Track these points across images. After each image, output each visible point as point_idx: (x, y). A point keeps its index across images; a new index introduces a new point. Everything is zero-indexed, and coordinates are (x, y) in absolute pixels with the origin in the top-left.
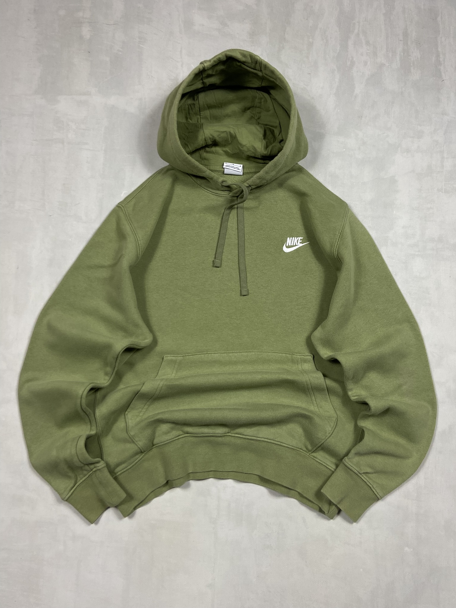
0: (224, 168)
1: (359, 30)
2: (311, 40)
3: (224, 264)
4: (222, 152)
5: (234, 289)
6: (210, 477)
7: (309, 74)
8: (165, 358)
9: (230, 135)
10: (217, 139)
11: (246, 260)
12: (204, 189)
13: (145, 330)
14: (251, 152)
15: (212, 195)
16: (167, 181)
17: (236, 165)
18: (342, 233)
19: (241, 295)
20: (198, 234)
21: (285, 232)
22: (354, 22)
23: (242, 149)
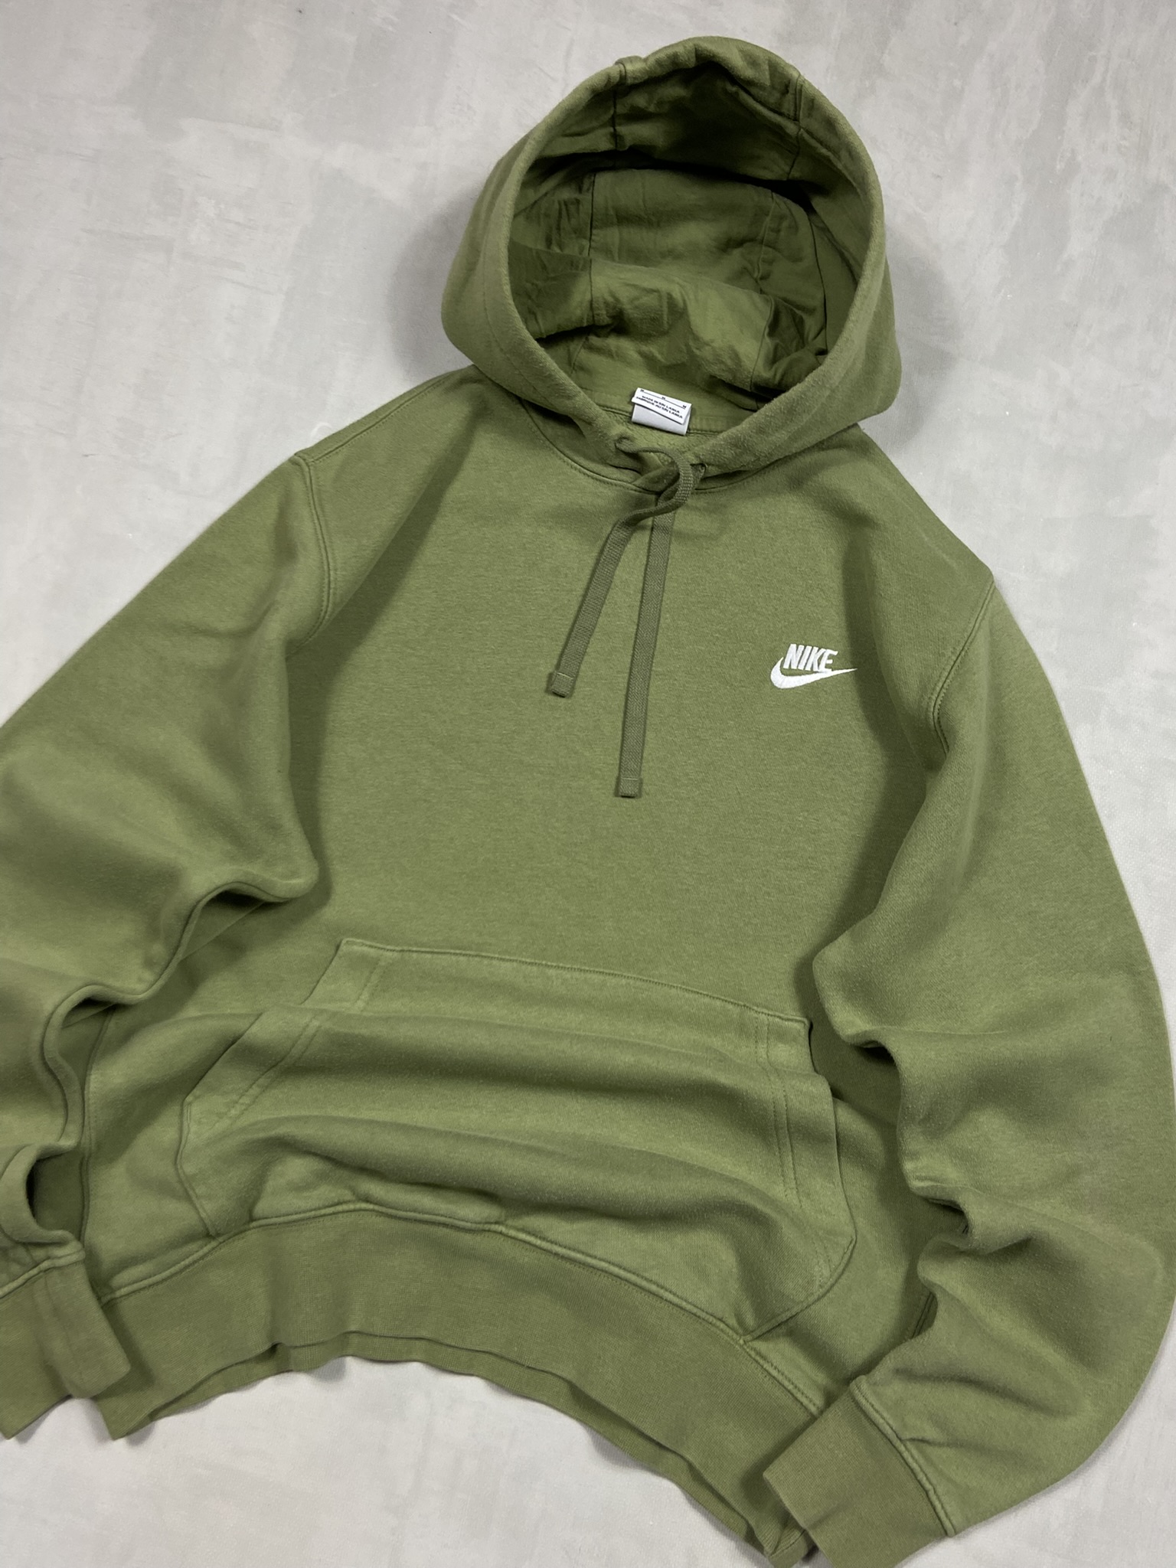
0: (634, 404)
1: (1104, 80)
2: (957, 83)
3: (582, 689)
4: (636, 356)
5: (599, 772)
6: (414, 1356)
7: (938, 176)
8: (344, 948)
9: (668, 303)
10: (628, 308)
11: (652, 690)
12: (562, 455)
13: (299, 846)
14: (723, 367)
15: (581, 476)
16: (454, 413)
17: (672, 402)
18: (963, 653)
19: (617, 794)
20: (519, 586)
21: (785, 627)
22: (1095, 54)
23: (697, 352)
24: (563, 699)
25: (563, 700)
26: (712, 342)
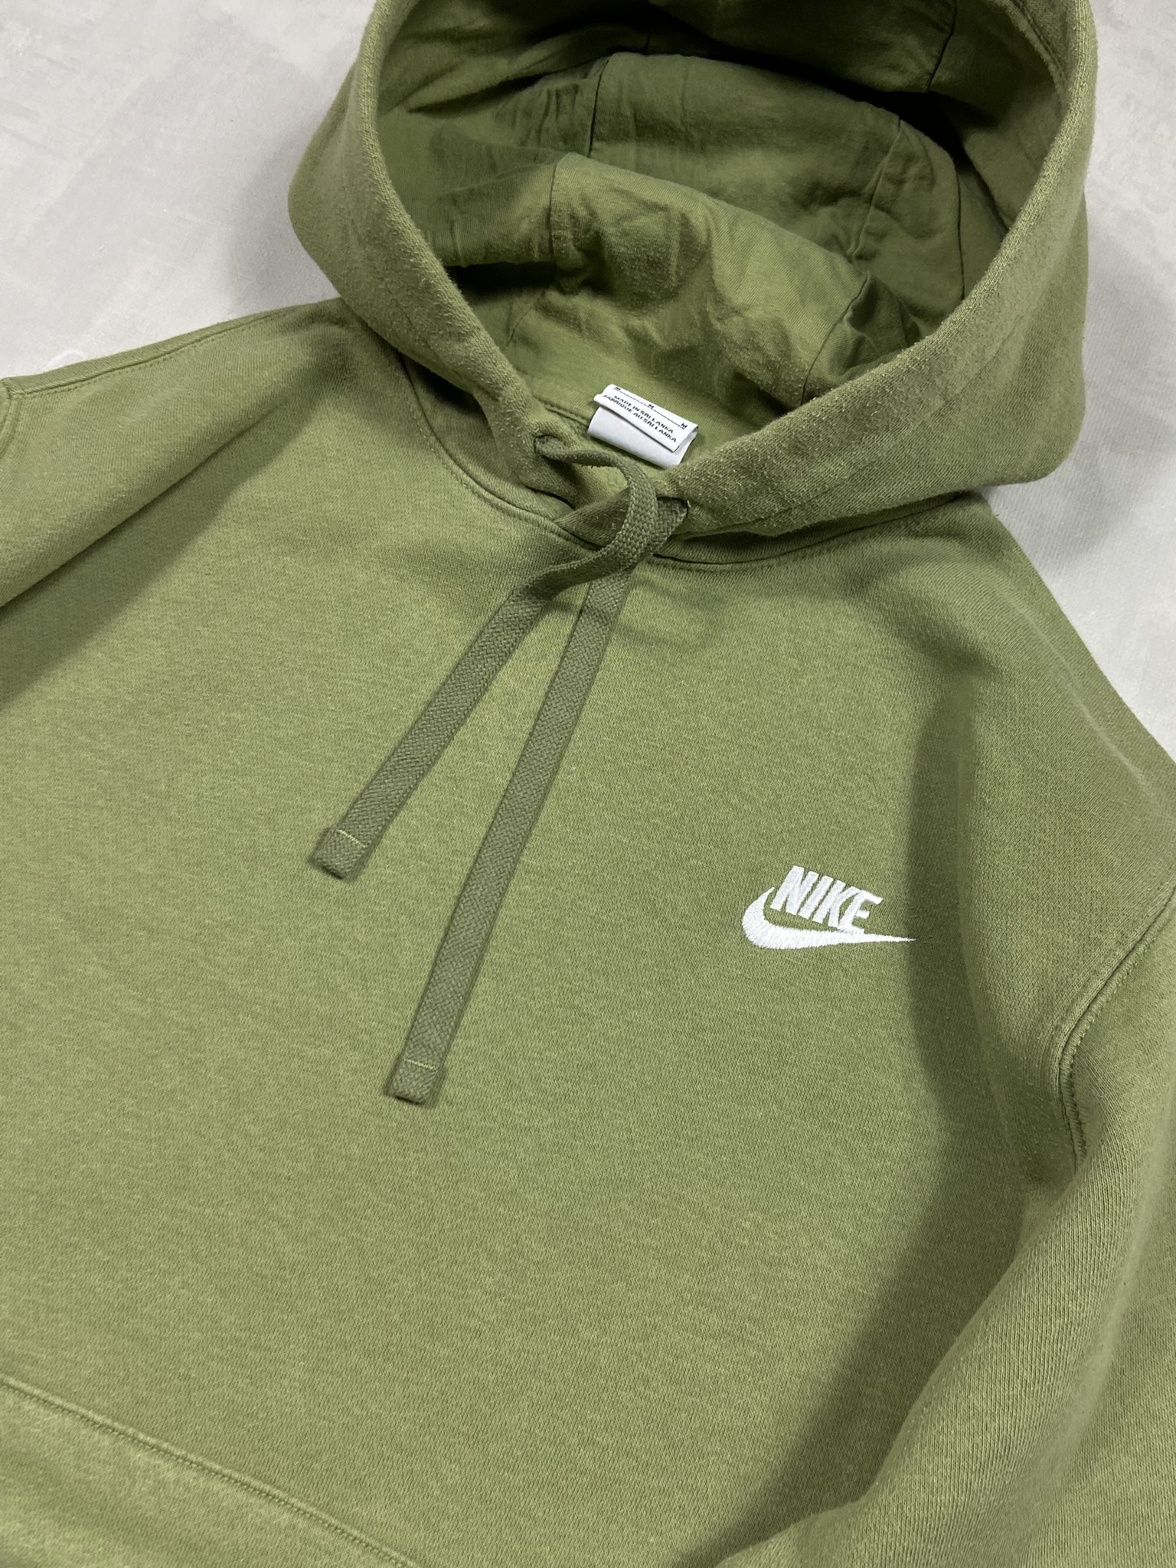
0: (596, 406)
12: (451, 462)
15: (474, 500)
17: (662, 415)
21: (790, 831)
24: (339, 881)
25: (338, 884)
26: (745, 310)
